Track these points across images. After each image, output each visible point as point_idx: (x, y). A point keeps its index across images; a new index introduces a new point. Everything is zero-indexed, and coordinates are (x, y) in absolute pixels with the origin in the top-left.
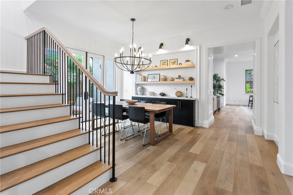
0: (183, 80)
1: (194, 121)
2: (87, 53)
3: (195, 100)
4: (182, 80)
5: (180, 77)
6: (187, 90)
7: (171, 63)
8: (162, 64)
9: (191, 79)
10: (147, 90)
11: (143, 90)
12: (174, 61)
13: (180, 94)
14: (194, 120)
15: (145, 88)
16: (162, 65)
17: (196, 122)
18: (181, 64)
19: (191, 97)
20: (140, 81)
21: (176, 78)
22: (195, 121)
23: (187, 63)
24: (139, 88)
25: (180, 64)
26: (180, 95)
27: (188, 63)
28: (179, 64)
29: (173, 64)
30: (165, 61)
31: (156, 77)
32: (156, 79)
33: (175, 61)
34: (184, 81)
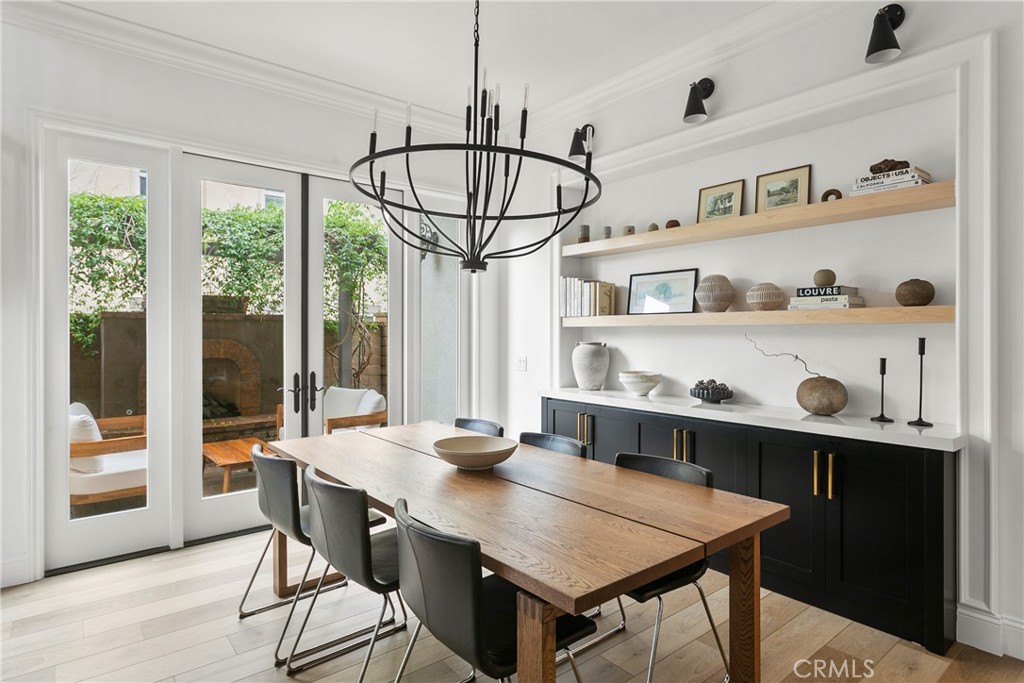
0: (852, 306)
1: (947, 606)
2: (305, 178)
3: (956, 455)
4: (843, 299)
5: (827, 283)
6: (883, 372)
7: (770, 194)
8: (709, 209)
9: (919, 294)
10: (625, 360)
11: (604, 362)
12: (785, 185)
13: (828, 395)
14: (947, 594)
15: (617, 350)
16: (711, 213)
17: (959, 610)
18: (839, 195)
19: (920, 423)
20: (586, 311)
21: (802, 292)
22: (955, 599)
23: (887, 181)
24: (580, 352)
25: (832, 198)
26: (831, 404)
27: (891, 180)
28: (825, 198)
29: (783, 202)
30: (724, 191)
31: (675, 288)
32: (674, 300)
33: (794, 184)
34: (863, 306)
